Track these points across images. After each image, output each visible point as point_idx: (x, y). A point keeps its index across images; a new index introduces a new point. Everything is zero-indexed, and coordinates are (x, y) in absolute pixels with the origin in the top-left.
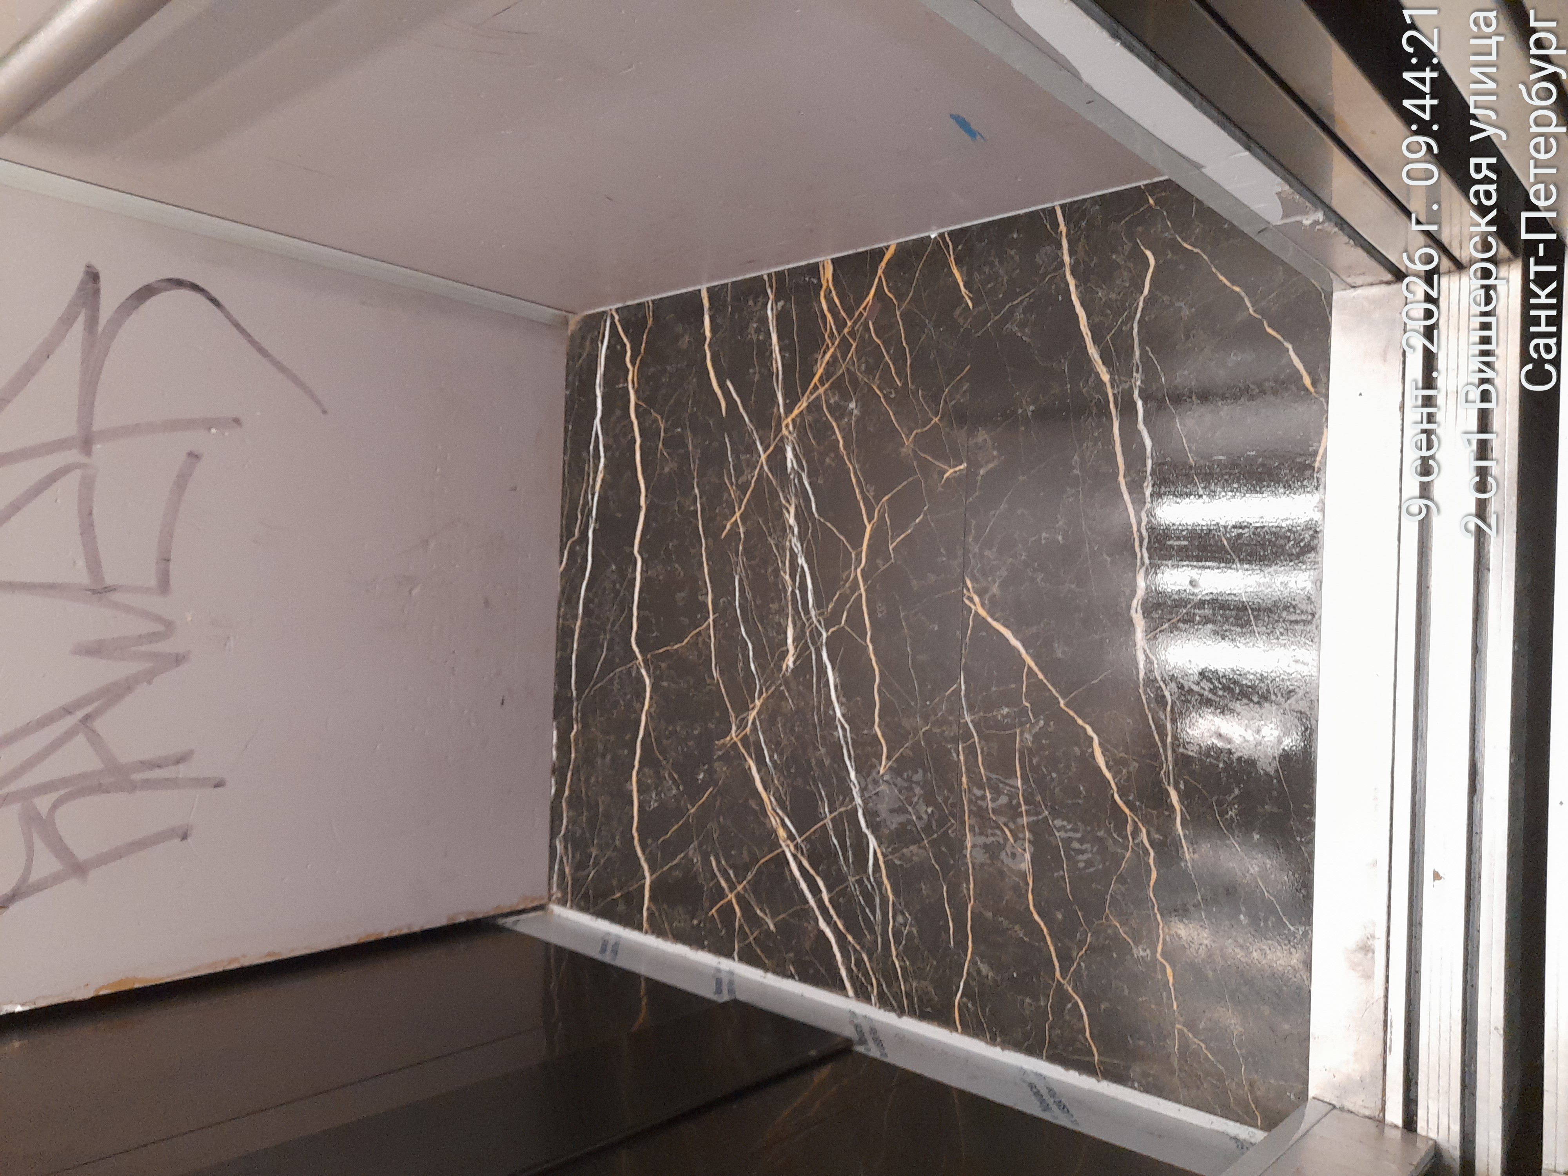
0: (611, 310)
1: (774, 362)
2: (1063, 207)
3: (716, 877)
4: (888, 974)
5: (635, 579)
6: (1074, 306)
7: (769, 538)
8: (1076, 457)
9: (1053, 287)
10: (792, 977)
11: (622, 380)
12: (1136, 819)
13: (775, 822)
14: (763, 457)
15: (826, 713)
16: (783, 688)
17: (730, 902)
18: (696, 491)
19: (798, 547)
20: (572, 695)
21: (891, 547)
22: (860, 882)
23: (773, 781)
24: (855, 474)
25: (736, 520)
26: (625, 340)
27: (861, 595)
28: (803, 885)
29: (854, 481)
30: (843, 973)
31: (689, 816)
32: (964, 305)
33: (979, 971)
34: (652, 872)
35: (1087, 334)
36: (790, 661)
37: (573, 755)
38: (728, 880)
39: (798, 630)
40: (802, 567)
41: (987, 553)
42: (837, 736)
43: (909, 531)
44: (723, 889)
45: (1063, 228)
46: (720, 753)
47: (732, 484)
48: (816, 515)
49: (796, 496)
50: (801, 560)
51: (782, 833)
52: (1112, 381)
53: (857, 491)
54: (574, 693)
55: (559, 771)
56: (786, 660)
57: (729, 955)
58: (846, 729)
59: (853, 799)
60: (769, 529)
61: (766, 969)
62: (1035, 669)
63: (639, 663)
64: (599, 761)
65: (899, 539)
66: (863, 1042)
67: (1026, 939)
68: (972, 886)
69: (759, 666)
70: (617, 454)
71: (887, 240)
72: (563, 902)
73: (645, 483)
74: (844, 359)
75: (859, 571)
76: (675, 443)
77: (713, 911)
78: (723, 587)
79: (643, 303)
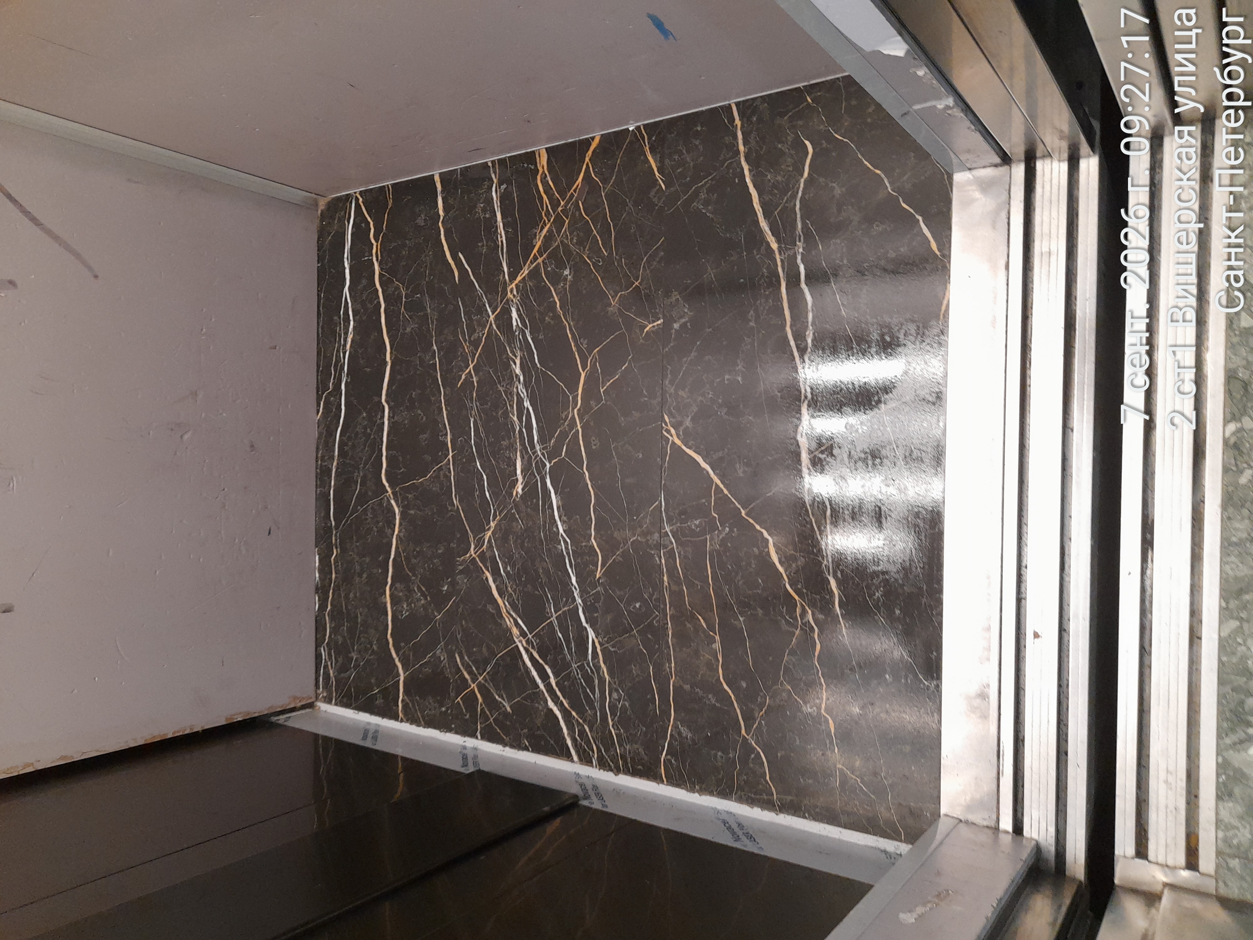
0: (355, 193)
1: (499, 236)
2: (737, 104)
3: (461, 671)
4: (606, 740)
5: (383, 423)
6: (748, 187)
7: (499, 387)
8: (752, 312)
9: (731, 171)
10: (526, 749)
11: (367, 254)
12: (804, 603)
13: (509, 622)
14: (492, 317)
15: (550, 530)
16: (513, 511)
17: (473, 690)
18: (435, 348)
19: (523, 393)
20: (331, 524)
21: (602, 391)
22: (581, 667)
23: (506, 587)
24: (571, 329)
25: (470, 371)
26: (369, 219)
27: (578, 430)
28: (534, 673)
29: (570, 336)
30: (569, 742)
31: (436, 621)
32: (658, 187)
33: (680, 733)
34: (405, 669)
35: (759, 210)
36: (519, 488)
37: (334, 576)
38: (470, 673)
39: (525, 462)
40: (528, 409)
41: (681, 393)
42: (560, 548)
43: (617, 377)
44: (467, 680)
45: (738, 122)
46: (461, 568)
47: (465, 341)
48: (538, 365)
49: (521, 349)
50: (527, 404)
51: (515, 631)
52: (780, 248)
53: (573, 344)
54: (333, 523)
55: (322, 590)
56: (516, 487)
57: (473, 735)
58: (567, 542)
59: (574, 599)
60: (498, 378)
61: (505, 745)
62: (721, 486)
63: (389, 495)
64: (357, 580)
65: (608, 384)
66: (587, 797)
67: (718, 705)
68: (673, 665)
69: (493, 494)
70: (364, 318)
71: (593, 132)
72: (328, 700)
73: (390, 342)
74: (559, 232)
75: (576, 411)
76: (414, 307)
77: (459, 699)
78: (461, 430)
79: (384, 186)
